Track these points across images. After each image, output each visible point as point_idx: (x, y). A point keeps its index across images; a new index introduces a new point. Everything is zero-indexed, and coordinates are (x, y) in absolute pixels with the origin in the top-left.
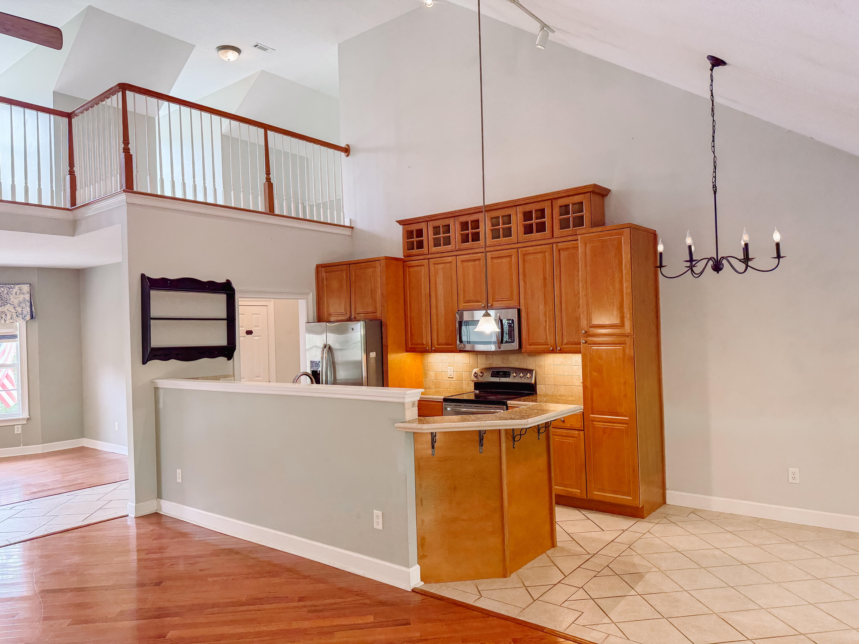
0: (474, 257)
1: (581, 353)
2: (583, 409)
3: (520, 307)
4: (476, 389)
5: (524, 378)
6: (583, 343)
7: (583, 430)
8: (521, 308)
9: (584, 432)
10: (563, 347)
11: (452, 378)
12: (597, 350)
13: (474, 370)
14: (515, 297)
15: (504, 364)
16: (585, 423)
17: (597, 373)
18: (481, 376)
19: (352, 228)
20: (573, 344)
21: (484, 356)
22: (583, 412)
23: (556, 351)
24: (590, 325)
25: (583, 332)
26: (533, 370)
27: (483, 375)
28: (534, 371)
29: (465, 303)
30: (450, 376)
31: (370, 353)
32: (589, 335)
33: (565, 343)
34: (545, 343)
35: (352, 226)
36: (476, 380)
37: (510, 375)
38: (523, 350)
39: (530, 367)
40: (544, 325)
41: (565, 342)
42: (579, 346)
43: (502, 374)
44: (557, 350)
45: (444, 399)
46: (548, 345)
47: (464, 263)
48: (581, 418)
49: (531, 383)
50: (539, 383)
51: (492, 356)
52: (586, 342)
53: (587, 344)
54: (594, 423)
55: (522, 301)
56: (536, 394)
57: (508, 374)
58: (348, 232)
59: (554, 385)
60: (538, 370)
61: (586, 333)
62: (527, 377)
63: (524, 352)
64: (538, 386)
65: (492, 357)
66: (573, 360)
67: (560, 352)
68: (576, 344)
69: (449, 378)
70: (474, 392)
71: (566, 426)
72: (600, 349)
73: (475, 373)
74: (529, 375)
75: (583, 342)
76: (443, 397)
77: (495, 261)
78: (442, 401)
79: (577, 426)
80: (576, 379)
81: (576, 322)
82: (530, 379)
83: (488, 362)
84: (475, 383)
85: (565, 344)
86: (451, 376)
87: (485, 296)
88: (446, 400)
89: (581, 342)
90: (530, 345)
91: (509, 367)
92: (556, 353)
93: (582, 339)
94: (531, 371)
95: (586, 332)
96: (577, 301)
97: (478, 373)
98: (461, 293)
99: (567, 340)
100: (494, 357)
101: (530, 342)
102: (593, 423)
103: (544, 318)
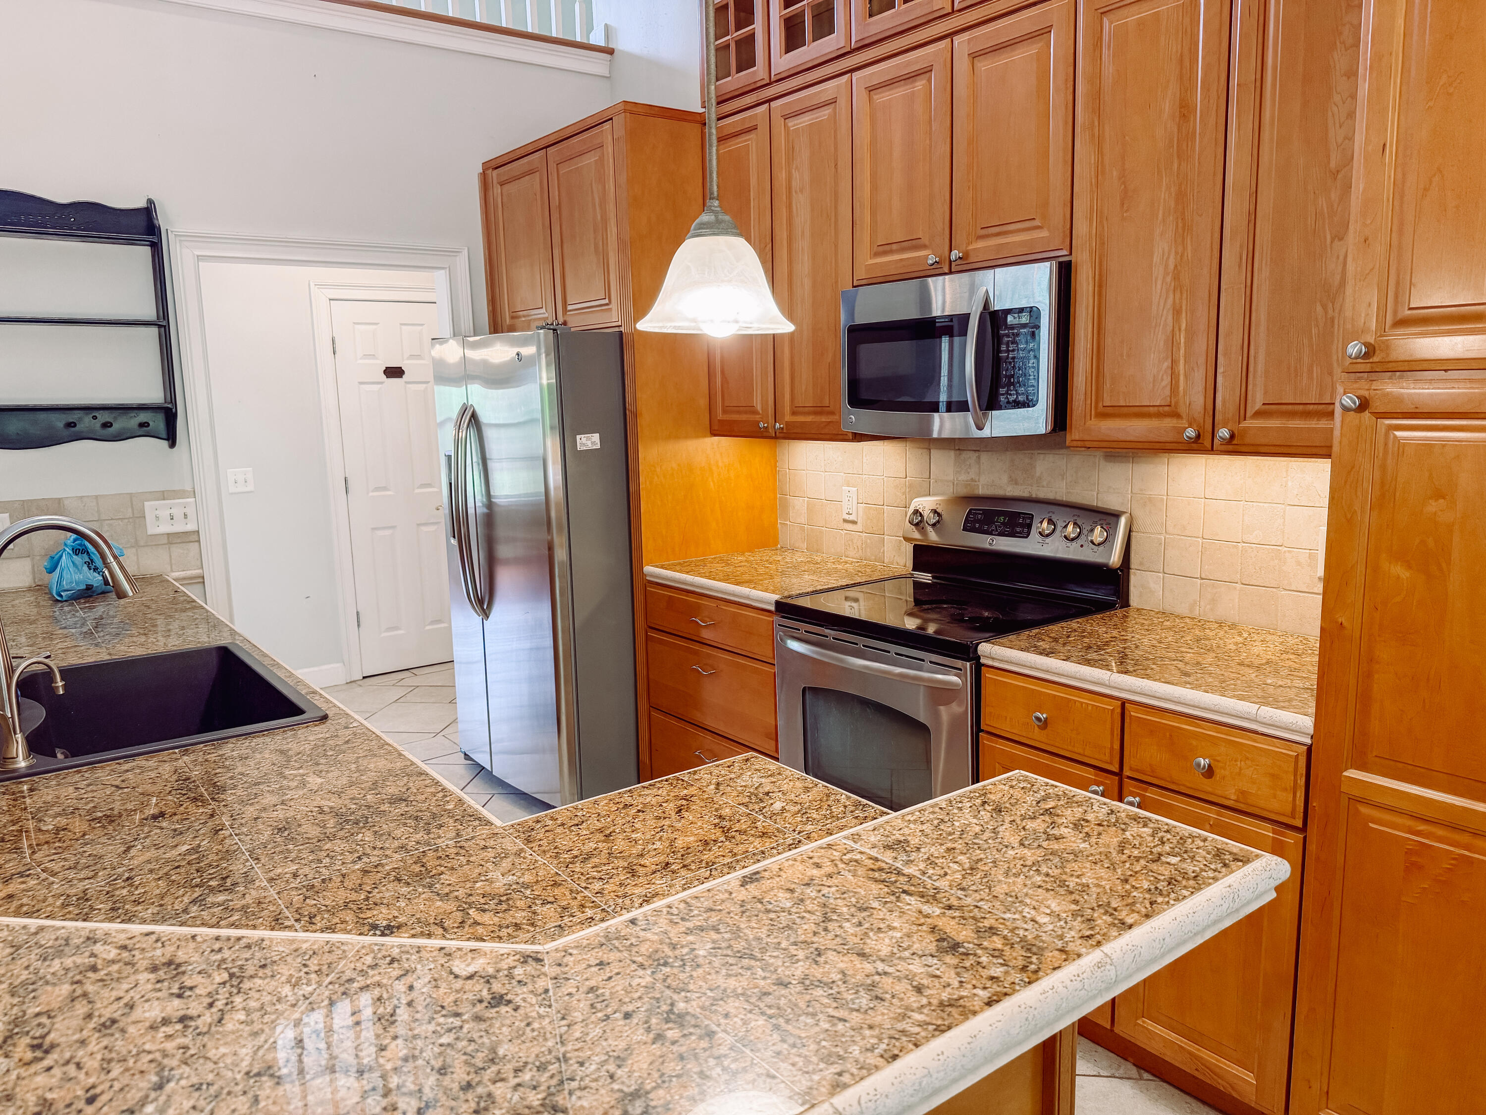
0: (909, 63)
1: (1328, 456)
2: (1312, 732)
3: (1071, 254)
4: (918, 565)
5: (1079, 542)
6: (1346, 409)
7: (1304, 829)
8: (1073, 258)
9: (1305, 838)
10: (1244, 424)
11: (854, 522)
12: (1428, 447)
13: (915, 500)
14: (1058, 214)
15: (1016, 483)
16: (1314, 803)
17: (1409, 567)
18: (934, 525)
19: (610, 52)
20: (1292, 415)
21: (952, 453)
22: (1310, 749)
23: (1209, 447)
24: (1395, 312)
25: (1354, 348)
26: (1116, 515)
27: (938, 522)
28: (1123, 521)
29: (877, 254)
30: (847, 517)
31: (578, 437)
32: (1391, 366)
33: (1258, 406)
34: (1167, 409)
35: (611, 46)
36: (917, 535)
37: (1029, 526)
38: (1074, 434)
39: (1111, 502)
40: (1169, 328)
41: (1257, 402)
42: (1323, 424)
43: (1003, 523)
44: (1216, 441)
45: (778, 604)
46: (1178, 416)
47: (875, 97)
48: (1295, 775)
49: (1106, 565)
50: (1141, 564)
51: (977, 454)
52: (1364, 405)
53: (1366, 414)
54: (1364, 810)
55: (1081, 228)
56: (1126, 604)
57: (1022, 525)
58: (596, 64)
59: (1202, 579)
60: (1140, 515)
61: (1367, 355)
62: (1092, 542)
63: (1075, 444)
64: (1135, 574)
65: (979, 457)
66: (1290, 484)
67: (1230, 448)
68: (1307, 415)
69: (845, 521)
70: (912, 576)
71: (1219, 792)
72: (1444, 444)
73: (916, 512)
74: (1098, 534)
75: (1347, 401)
76: (776, 597)
77: (983, 65)
78: (772, 608)
79: (1274, 805)
80: (1299, 563)
81: (1319, 308)
82: (1101, 548)
83: (963, 477)
84: (916, 548)
85: (1258, 414)
86: (851, 518)
87: (941, 224)
88: (784, 609)
89: (1337, 405)
90: (1103, 415)
91: (1034, 496)
92: (1211, 450)
93: (1340, 389)
94: (1112, 520)
95: (1370, 351)
96: (1335, 206)
97: (925, 514)
98: (866, 217)
99: (1266, 393)
100: (985, 457)
101: (1100, 405)
102: (1357, 809)
103: (1171, 296)
